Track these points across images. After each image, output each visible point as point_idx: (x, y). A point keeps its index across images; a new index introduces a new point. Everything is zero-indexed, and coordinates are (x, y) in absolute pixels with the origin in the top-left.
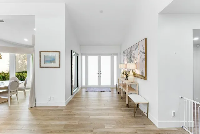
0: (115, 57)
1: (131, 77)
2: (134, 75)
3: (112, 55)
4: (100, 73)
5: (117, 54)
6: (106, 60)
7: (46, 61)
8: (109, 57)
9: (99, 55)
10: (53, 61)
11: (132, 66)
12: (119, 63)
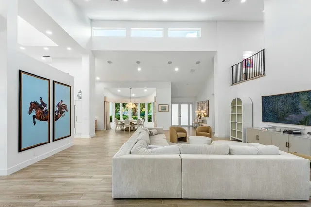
0: (191, 105)
1: (202, 117)
2: (204, 116)
3: (189, 104)
4: (180, 116)
5: (192, 103)
6: (184, 107)
7: (162, 109)
8: (186, 105)
9: (180, 104)
10: (165, 109)
11: (203, 111)
12: (194, 110)
